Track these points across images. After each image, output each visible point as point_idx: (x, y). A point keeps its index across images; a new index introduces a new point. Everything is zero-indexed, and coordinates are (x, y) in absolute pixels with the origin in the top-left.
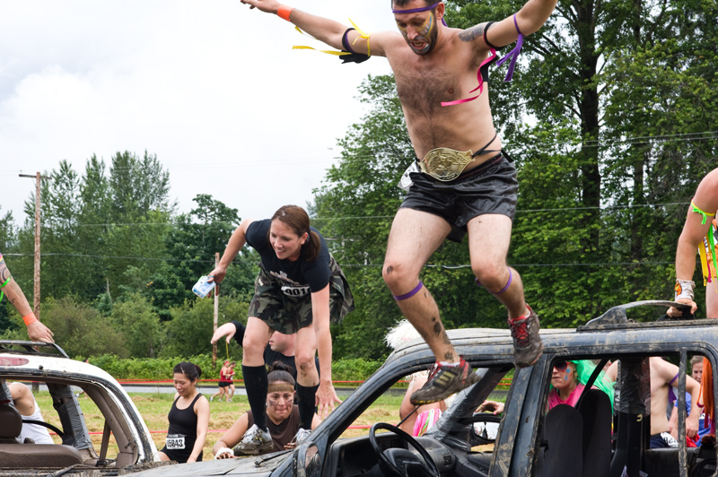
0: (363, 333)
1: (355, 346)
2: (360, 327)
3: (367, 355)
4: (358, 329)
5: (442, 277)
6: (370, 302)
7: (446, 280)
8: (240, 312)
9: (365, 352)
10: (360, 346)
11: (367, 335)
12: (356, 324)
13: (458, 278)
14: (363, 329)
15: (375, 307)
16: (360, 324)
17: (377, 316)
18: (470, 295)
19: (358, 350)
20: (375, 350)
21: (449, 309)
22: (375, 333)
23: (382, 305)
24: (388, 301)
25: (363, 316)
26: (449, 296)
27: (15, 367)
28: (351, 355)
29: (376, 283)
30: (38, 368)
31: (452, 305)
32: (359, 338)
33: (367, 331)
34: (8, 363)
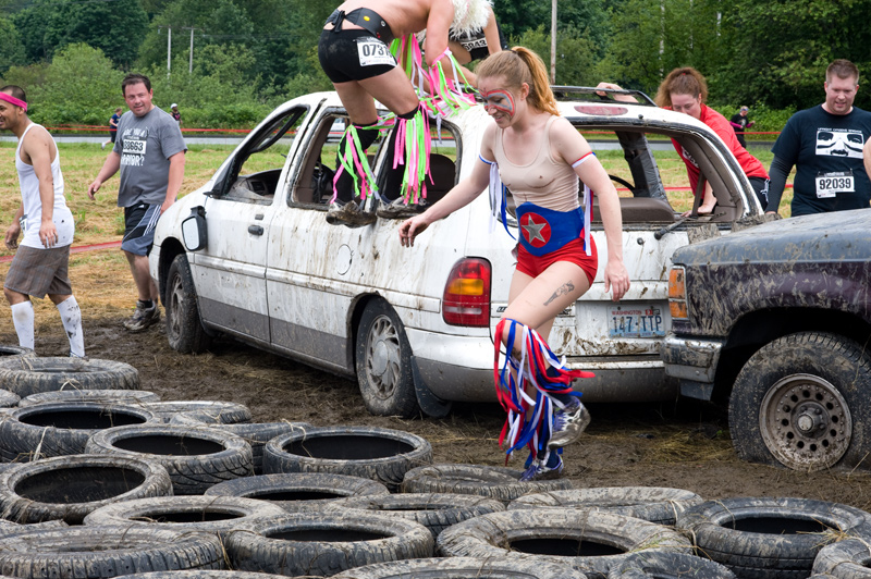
0: (732, 75)
1: (722, 91)
2: (728, 67)
3: (737, 101)
4: (725, 70)
5: (831, 6)
6: (740, 37)
7: (835, 10)
8: (576, 50)
9: (733, 98)
10: (728, 90)
11: (736, 77)
12: (720, 63)
13: (851, 6)
14: (732, 70)
15: (747, 44)
16: (726, 63)
17: (749, 55)
18: (864, 28)
19: (725, 96)
20: (747, 95)
21: (838, 45)
22: (746, 75)
23: (755, 41)
24: (763, 35)
25: (731, 54)
26: (838, 29)
27: (616, 117)
28: (717, 101)
29: (749, 13)
30: (637, 117)
31: (842, 41)
32: (726, 81)
33: (737, 72)
34: (608, 112)
